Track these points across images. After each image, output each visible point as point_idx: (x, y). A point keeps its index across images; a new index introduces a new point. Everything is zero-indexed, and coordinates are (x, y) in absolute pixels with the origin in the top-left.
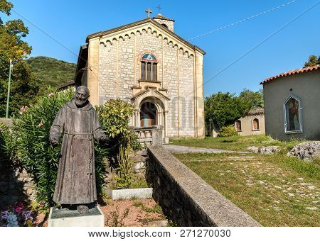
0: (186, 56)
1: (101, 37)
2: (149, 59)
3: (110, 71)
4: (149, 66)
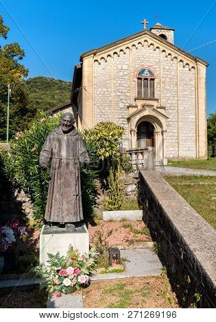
1: (95, 54)
2: (146, 75)
3: (104, 90)
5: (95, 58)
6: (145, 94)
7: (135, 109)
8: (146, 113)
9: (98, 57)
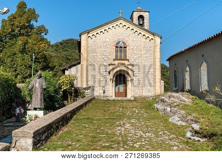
0: (148, 40)
1: (88, 33)
3: (94, 54)
4: (121, 48)
5: (89, 35)
6: (121, 56)
7: (113, 66)
8: (120, 68)
9: (90, 35)
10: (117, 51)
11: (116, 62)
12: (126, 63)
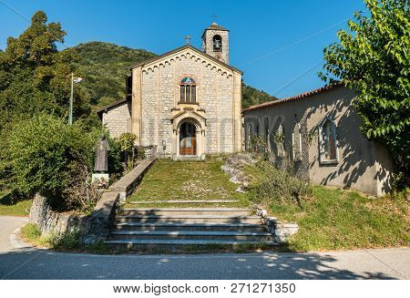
0: (225, 76)
1: (143, 66)
2: (188, 82)
4: (188, 89)
5: (144, 69)
6: (188, 98)
7: (178, 112)
8: (187, 115)
9: (146, 68)
10: (182, 91)
11: (182, 107)
12: (195, 107)
